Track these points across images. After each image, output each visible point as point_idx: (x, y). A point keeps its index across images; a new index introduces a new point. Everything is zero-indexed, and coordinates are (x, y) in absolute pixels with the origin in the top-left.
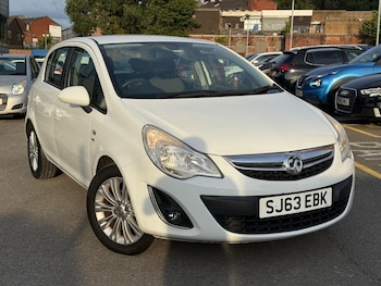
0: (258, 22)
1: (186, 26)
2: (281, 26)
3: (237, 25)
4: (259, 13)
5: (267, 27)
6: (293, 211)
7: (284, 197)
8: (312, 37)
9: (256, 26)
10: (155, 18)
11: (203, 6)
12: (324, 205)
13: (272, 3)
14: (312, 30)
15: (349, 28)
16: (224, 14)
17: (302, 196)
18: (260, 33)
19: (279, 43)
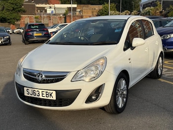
0: (53, 10)
1: (19, 11)
2: (64, 12)
3: (44, 11)
4: (53, 6)
5: (57, 12)
6: (36, 96)
7: (33, 89)
8: (78, 16)
9: (52, 12)
10: (4, 7)
11: (26, 2)
12: (51, 98)
13: (58, 1)
14: (77, 13)
15: (93, 13)
16: (37, 6)
17: (40, 91)
18: (54, 15)
19: (63, 19)
